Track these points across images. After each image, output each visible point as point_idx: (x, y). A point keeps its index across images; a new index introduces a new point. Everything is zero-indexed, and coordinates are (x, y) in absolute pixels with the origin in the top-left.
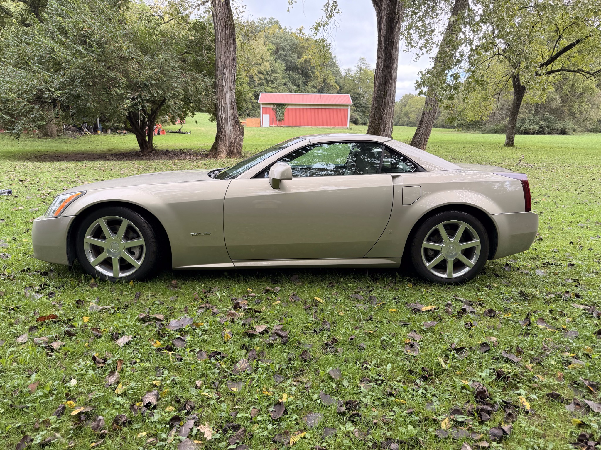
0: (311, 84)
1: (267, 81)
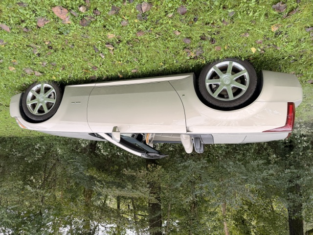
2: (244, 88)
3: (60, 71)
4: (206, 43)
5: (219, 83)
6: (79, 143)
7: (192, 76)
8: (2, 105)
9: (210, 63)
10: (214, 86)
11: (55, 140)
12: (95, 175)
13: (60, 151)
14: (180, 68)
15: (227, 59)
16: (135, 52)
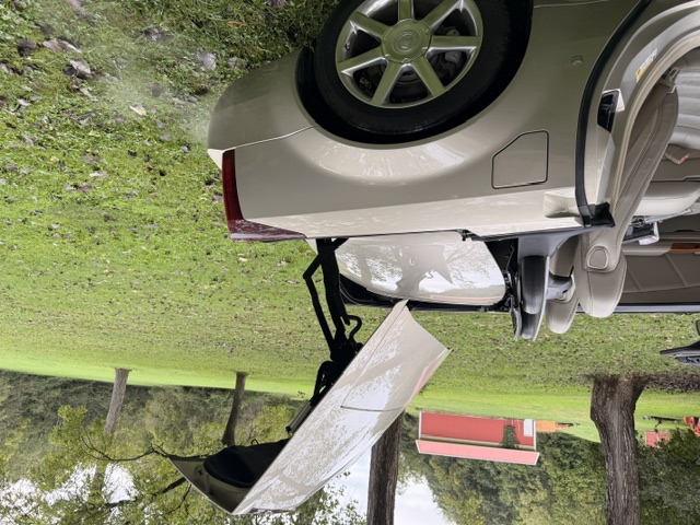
0: (465, 470)
1: (523, 478)
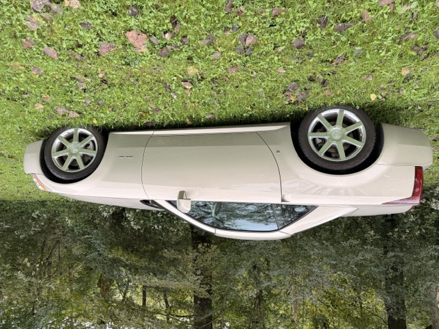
2: (359, 145)
3: (108, 112)
4: (315, 85)
5: (326, 138)
6: (97, 211)
7: (289, 127)
8: (3, 155)
9: (314, 111)
10: (319, 141)
11: (64, 205)
12: (122, 258)
13: (69, 222)
14: (271, 115)
15: (338, 105)
16: (218, 92)
